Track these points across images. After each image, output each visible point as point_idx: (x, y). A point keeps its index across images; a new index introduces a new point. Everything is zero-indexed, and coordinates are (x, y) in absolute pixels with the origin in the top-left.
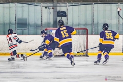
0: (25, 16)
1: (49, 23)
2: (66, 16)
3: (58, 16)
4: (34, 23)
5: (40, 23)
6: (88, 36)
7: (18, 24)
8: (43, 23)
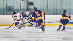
0: (12, 5)
1: (25, 9)
2: (33, 5)
3: (29, 5)
4: (16, 8)
5: (19, 9)
6: (45, 15)
7: (8, 9)
8: (21, 9)
